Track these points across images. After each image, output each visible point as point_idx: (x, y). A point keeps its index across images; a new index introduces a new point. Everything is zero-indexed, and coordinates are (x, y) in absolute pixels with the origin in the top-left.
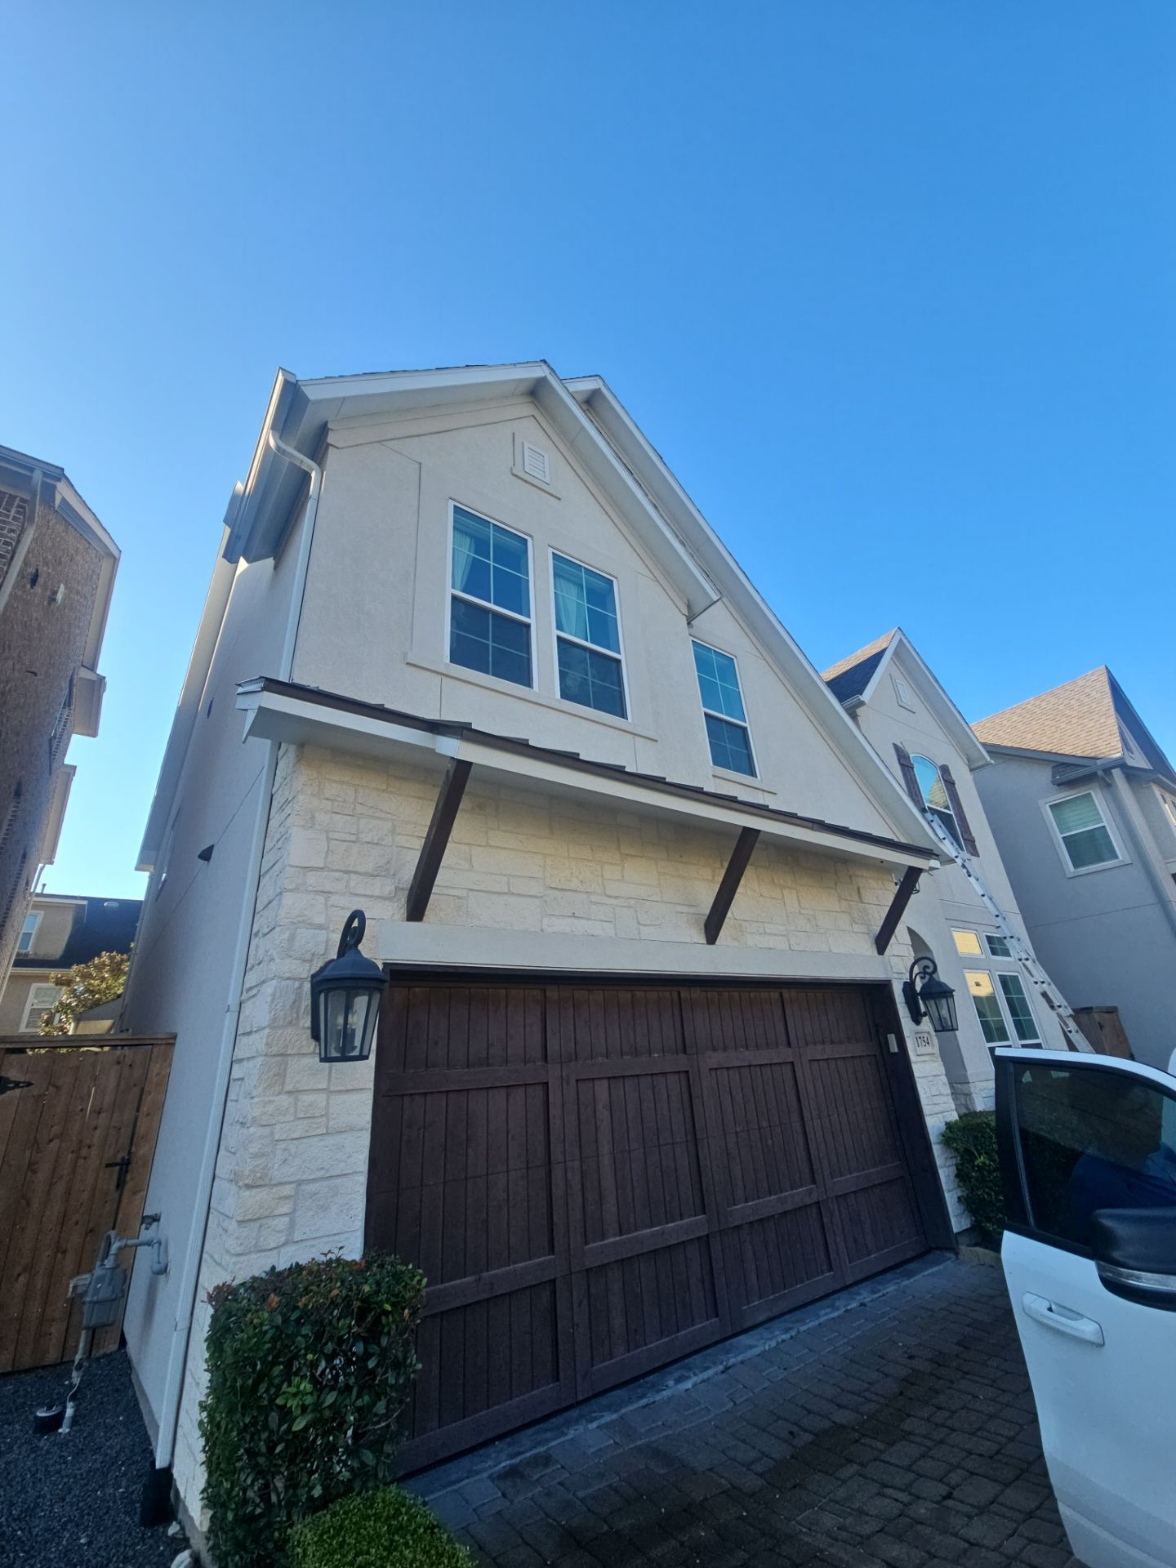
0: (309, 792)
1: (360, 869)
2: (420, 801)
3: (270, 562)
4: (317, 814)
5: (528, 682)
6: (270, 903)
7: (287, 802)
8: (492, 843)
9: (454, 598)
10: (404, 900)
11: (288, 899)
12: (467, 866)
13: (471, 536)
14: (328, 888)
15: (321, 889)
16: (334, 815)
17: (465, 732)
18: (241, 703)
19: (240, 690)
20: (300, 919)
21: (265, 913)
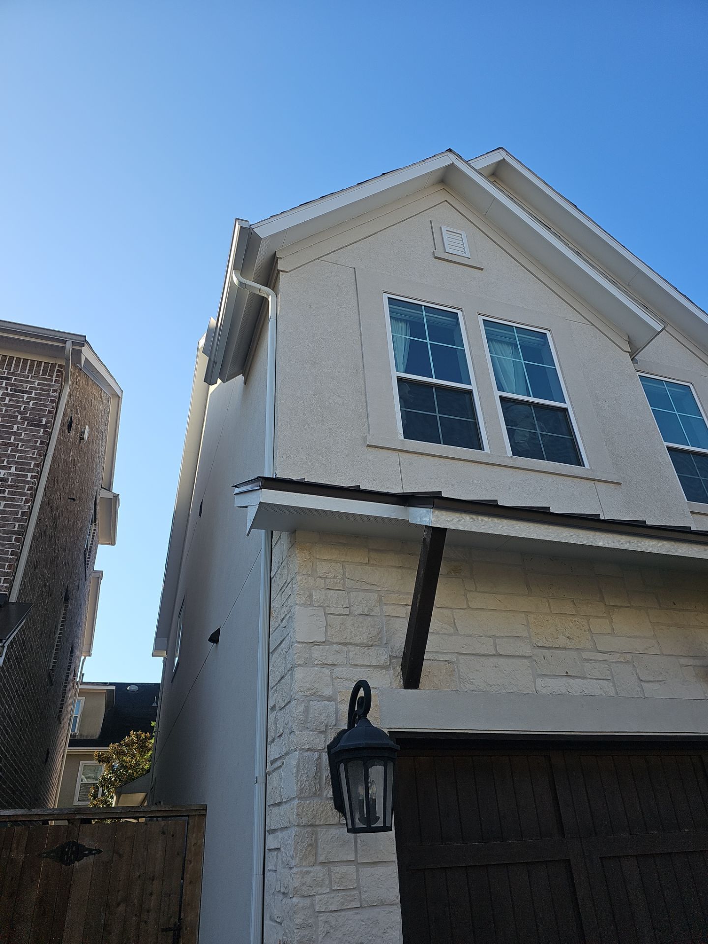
0: (304, 573)
1: (357, 640)
2: (400, 570)
3: (240, 378)
4: (314, 592)
5: (478, 445)
6: (283, 677)
7: (286, 584)
8: (472, 605)
9: (400, 380)
10: (399, 668)
11: (299, 673)
12: (452, 630)
13: (406, 321)
14: (331, 660)
15: (325, 662)
16: (328, 591)
17: (436, 500)
18: (239, 501)
19: (237, 490)
20: (311, 692)
21: (279, 687)
